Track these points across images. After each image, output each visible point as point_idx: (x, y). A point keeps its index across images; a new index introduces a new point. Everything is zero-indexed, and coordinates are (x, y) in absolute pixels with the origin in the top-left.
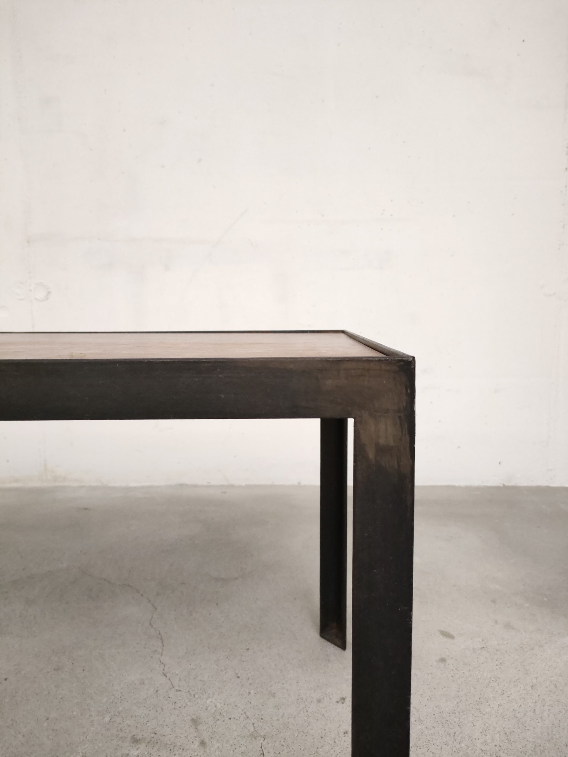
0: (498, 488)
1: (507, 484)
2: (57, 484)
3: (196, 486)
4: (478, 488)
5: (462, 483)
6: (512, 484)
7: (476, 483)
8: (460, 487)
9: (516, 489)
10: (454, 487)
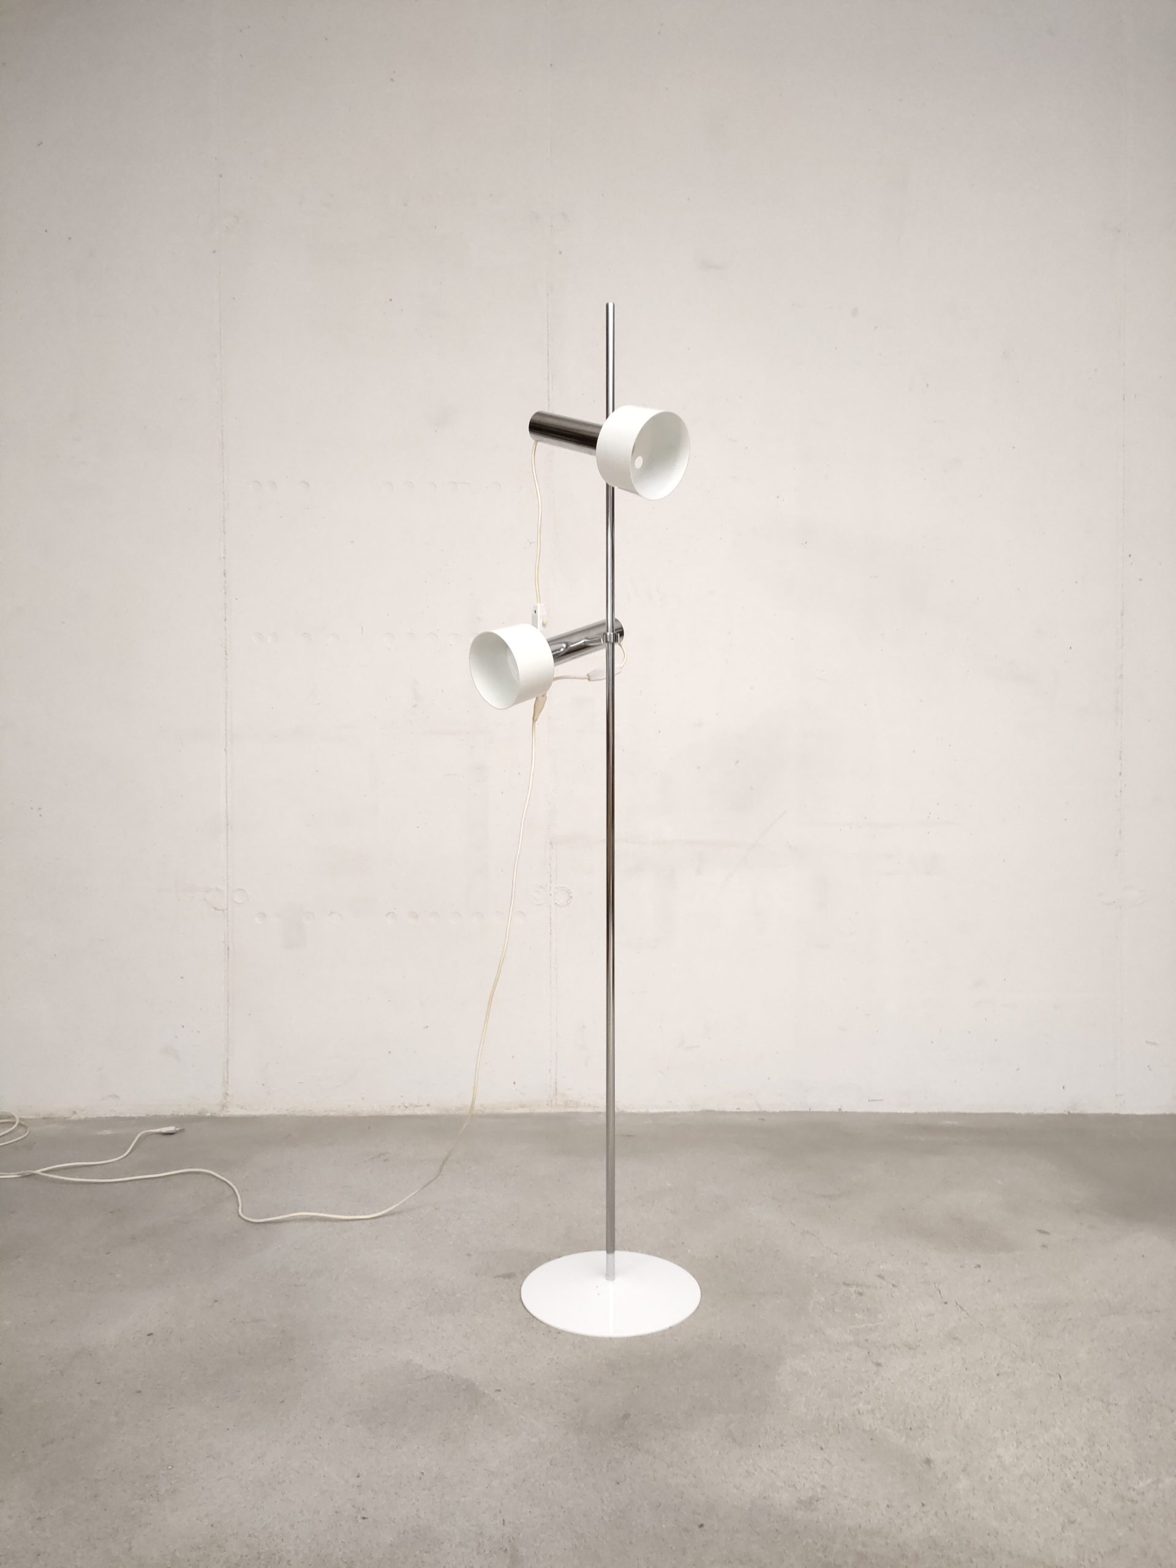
0: (1063, 1115)
1: (1071, 1112)
2: (569, 1110)
3: (724, 1113)
4: (1042, 1116)
5: (1022, 1110)
6: (1078, 1111)
7: (1038, 1110)
8: (1020, 1115)
9: (1083, 1116)
10: (1013, 1115)
